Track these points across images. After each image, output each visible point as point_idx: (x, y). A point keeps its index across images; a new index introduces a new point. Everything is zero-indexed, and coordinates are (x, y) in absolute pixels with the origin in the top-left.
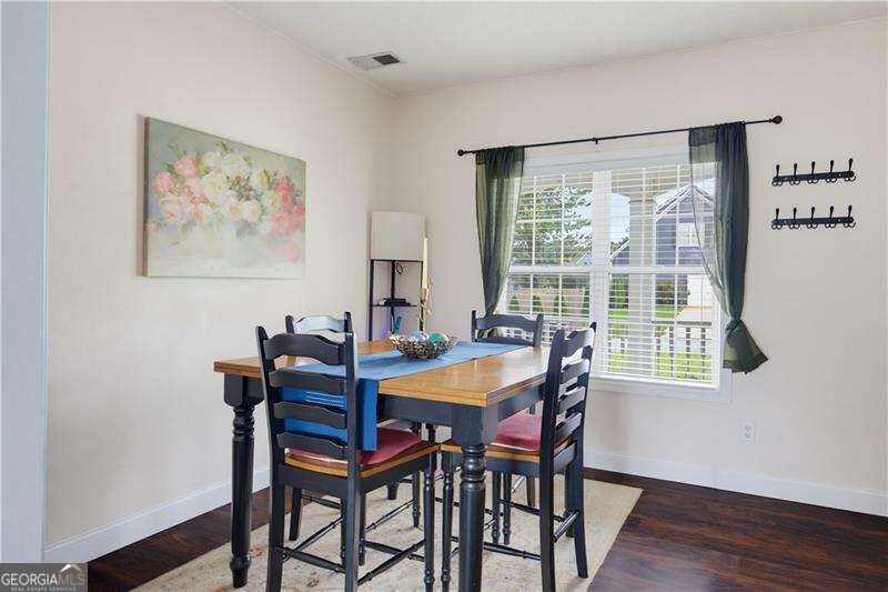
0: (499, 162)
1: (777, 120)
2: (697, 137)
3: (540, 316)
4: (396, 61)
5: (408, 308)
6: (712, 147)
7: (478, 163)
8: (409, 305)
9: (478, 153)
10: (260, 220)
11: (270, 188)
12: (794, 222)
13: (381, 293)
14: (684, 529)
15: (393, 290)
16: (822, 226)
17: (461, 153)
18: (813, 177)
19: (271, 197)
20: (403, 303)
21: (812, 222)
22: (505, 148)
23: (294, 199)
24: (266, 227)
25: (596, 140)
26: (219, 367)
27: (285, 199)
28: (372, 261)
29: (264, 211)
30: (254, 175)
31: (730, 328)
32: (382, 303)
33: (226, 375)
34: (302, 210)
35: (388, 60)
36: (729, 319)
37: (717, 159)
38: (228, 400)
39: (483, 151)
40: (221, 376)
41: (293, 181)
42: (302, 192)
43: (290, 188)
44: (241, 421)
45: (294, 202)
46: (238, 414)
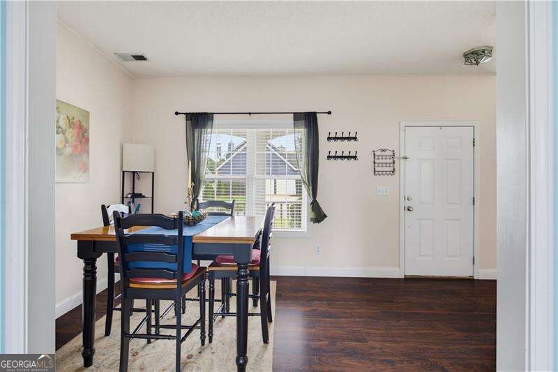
0: (198, 121)
1: (329, 113)
2: (297, 116)
3: (234, 201)
4: (145, 59)
5: (144, 199)
6: (303, 122)
7: (187, 120)
8: (144, 197)
9: (187, 114)
10: (65, 146)
11: (70, 127)
12: (335, 157)
13: (128, 190)
14: (300, 295)
15: (133, 188)
16: (339, 159)
17: (177, 113)
18: (342, 138)
19: (71, 132)
20: (140, 196)
21: (342, 157)
22: (202, 113)
23: (83, 134)
24: (68, 150)
25: (250, 114)
26: (74, 237)
27: (78, 133)
28: (124, 172)
29: (67, 141)
30: (61, 118)
31: (312, 203)
32: (129, 196)
33: (78, 242)
34: (87, 140)
35: (141, 58)
36: (311, 200)
37: (306, 127)
38: (79, 256)
39: (190, 113)
40: (76, 242)
41: (83, 123)
42: (87, 130)
43: (81, 127)
44: (89, 268)
45: (83, 137)
46: (87, 264)
